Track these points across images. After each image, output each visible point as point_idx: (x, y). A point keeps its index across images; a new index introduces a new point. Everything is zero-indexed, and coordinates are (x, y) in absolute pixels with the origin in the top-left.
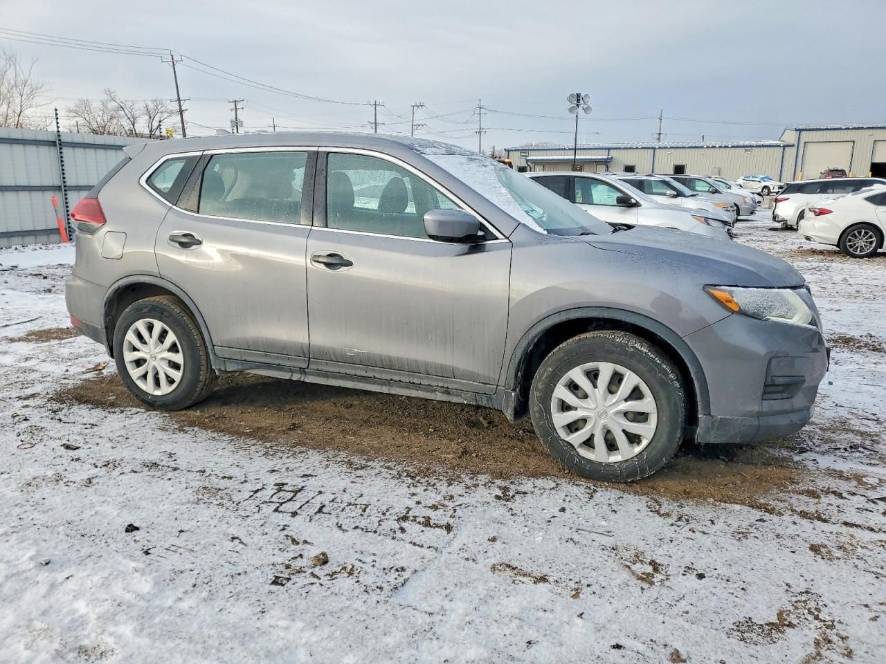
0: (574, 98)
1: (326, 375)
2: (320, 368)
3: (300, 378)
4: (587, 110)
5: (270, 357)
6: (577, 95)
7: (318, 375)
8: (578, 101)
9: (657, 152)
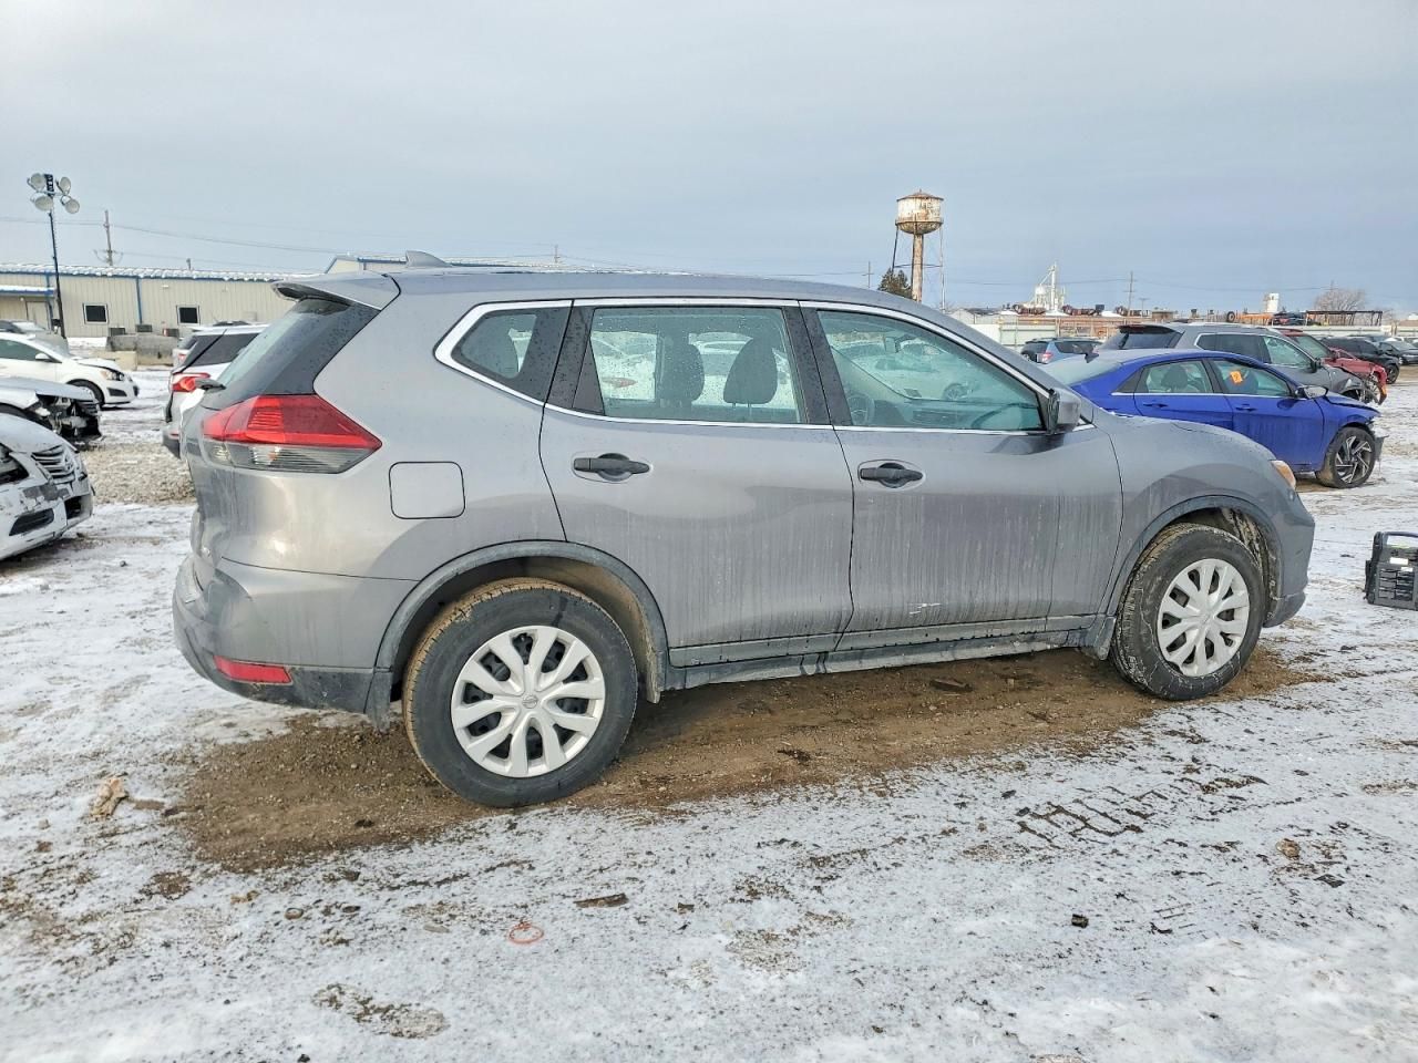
0: (40, 182)
1: (861, 654)
2: (854, 646)
3: (818, 669)
4: (71, 205)
5: (776, 644)
6: (46, 176)
7: (846, 658)
8: (50, 187)
9: (143, 284)
